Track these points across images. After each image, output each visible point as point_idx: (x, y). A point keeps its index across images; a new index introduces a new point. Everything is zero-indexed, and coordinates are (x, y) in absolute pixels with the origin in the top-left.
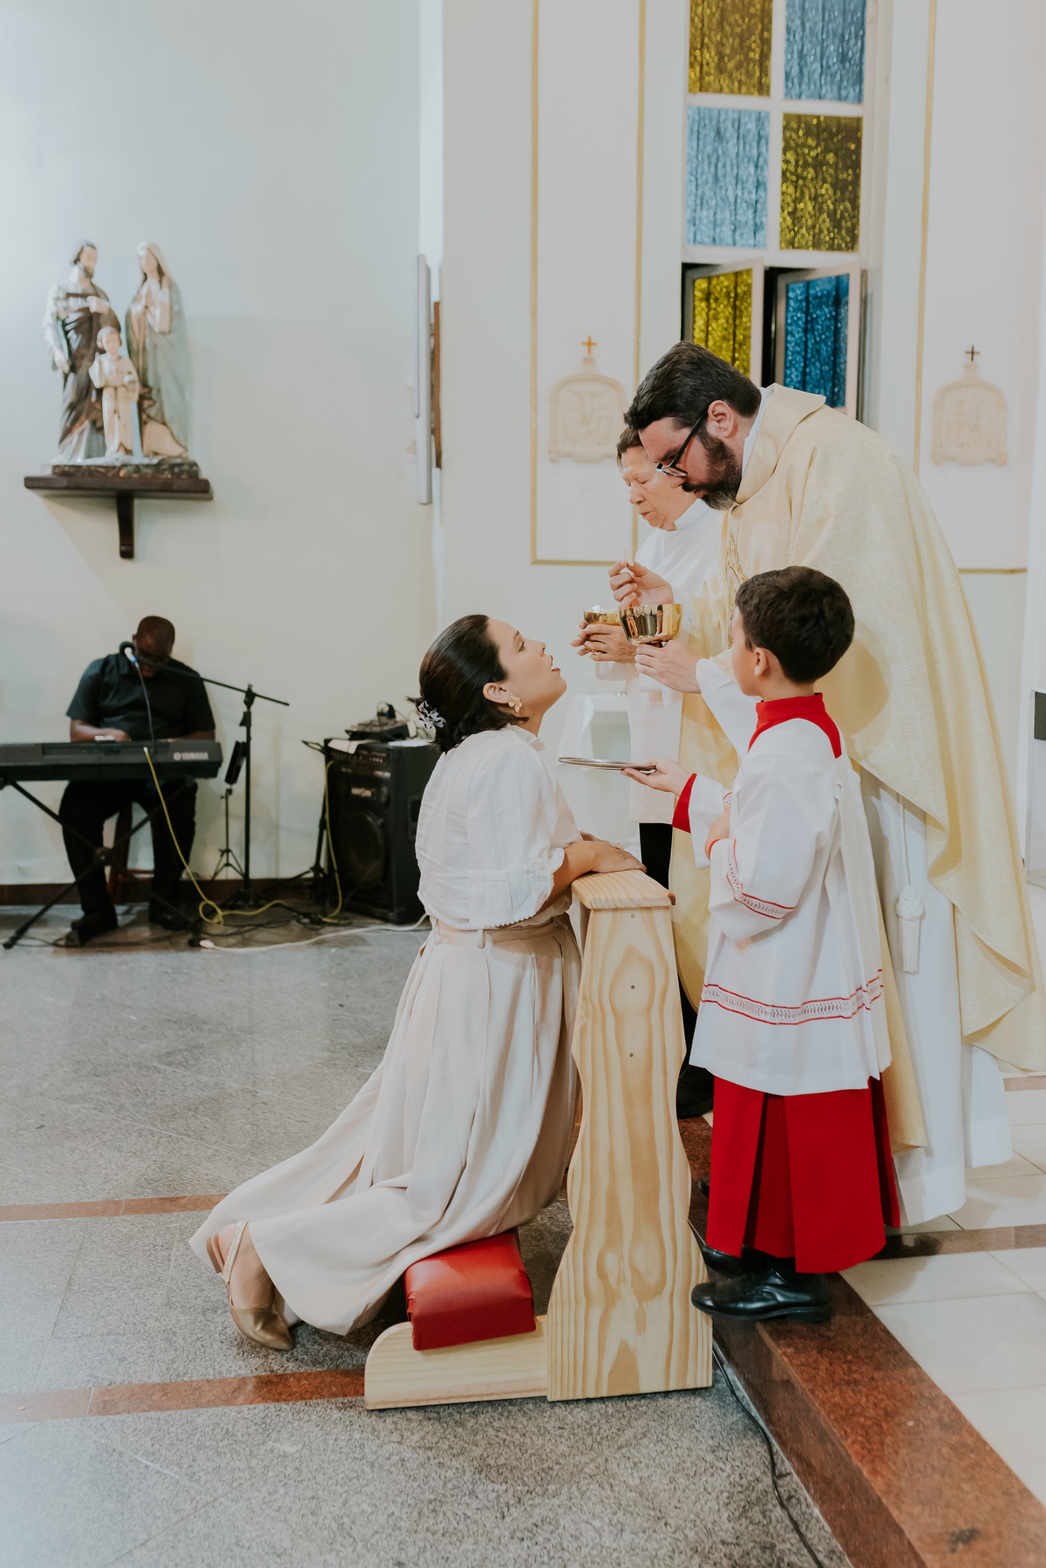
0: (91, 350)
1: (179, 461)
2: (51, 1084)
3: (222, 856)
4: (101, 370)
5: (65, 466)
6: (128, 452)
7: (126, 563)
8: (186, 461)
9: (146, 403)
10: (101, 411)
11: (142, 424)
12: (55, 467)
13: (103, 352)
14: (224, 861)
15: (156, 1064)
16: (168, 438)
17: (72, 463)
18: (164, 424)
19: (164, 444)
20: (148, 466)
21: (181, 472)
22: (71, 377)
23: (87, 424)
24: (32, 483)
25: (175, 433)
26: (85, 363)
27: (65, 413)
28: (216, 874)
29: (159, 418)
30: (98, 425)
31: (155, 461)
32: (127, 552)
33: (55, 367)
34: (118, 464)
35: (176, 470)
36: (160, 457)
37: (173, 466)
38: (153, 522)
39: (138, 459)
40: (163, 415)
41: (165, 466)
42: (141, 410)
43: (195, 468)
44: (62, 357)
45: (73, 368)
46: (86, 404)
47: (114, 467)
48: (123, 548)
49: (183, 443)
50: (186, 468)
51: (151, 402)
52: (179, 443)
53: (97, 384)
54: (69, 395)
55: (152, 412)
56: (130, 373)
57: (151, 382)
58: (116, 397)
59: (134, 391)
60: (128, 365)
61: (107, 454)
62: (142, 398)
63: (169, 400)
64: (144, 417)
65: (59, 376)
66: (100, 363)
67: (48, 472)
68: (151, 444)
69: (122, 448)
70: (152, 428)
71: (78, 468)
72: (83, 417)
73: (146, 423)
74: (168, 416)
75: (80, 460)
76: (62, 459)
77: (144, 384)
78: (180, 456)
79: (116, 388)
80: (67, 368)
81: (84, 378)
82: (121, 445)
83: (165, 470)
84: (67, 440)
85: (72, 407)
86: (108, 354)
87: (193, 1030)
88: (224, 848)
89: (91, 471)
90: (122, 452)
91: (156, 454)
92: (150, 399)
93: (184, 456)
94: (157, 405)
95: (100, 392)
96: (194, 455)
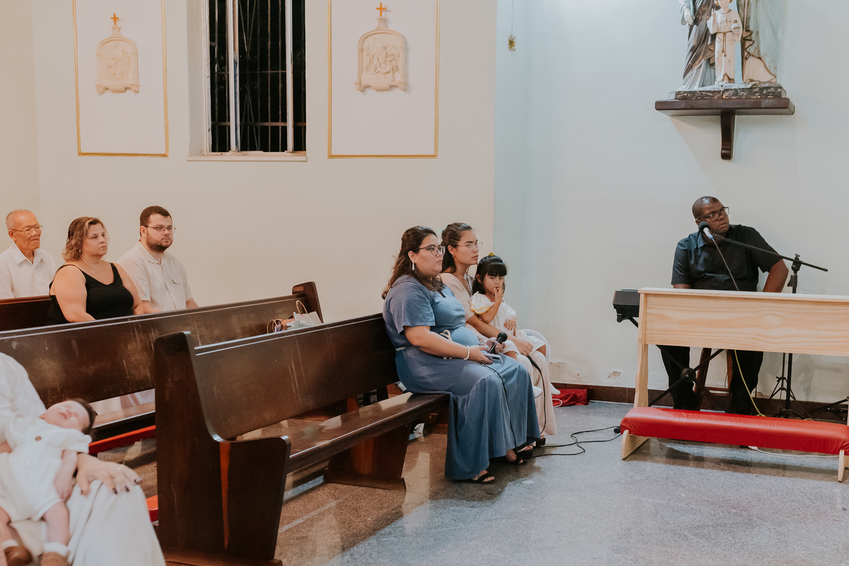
0: (711, 6)
1: (767, 85)
2: (608, 536)
3: (778, 381)
4: (716, 21)
5: (685, 92)
6: (731, 80)
7: (726, 162)
8: (773, 85)
9: (748, 43)
10: (714, 51)
11: (744, 59)
12: (678, 93)
13: (718, 8)
14: (780, 386)
15: (686, 533)
16: (762, 68)
17: (691, 90)
18: (760, 58)
19: (758, 73)
20: (743, 90)
21: (768, 94)
22: (695, 26)
23: (703, 62)
24: (661, 106)
25: (767, 65)
26: (705, 16)
27: (689, 53)
28: (773, 395)
29: (756, 54)
30: (711, 62)
31: (749, 86)
32: (727, 156)
33: (683, 22)
34: (722, 89)
35: (765, 92)
36: (754, 83)
37: (762, 89)
38: (747, 132)
39: (739, 85)
40: (759, 51)
41: (757, 90)
42: (743, 49)
43: (779, 90)
44: (689, 14)
45: (696, 22)
46: (704, 46)
47: (719, 92)
48: (724, 152)
49: (773, 73)
50: (772, 90)
51: (751, 43)
52: (769, 72)
53: (712, 31)
54: (693, 42)
55: (751, 50)
56: (736, 22)
57: (751, 28)
58: (724, 40)
59: (738, 35)
60: (735, 15)
61: (716, 82)
62: (744, 40)
63: (764, 42)
64: (746, 54)
65: (687, 28)
66: (714, 15)
67: (672, 98)
68: (749, 73)
69: (726, 78)
70: (751, 62)
71: (694, 93)
72: (701, 57)
73: (747, 59)
74: (762, 54)
75: (696, 88)
76: (683, 88)
77: (746, 28)
78: (770, 82)
79: (724, 34)
80: (691, 22)
81: (703, 29)
82: (726, 75)
83: (756, 92)
84: (689, 74)
85: (693, 50)
86: (721, 10)
87: (723, 512)
88: (780, 376)
89: (702, 95)
90: (726, 80)
91: (751, 80)
92: (751, 40)
93: (773, 81)
94: (755, 44)
95: (714, 36)
96: (781, 81)
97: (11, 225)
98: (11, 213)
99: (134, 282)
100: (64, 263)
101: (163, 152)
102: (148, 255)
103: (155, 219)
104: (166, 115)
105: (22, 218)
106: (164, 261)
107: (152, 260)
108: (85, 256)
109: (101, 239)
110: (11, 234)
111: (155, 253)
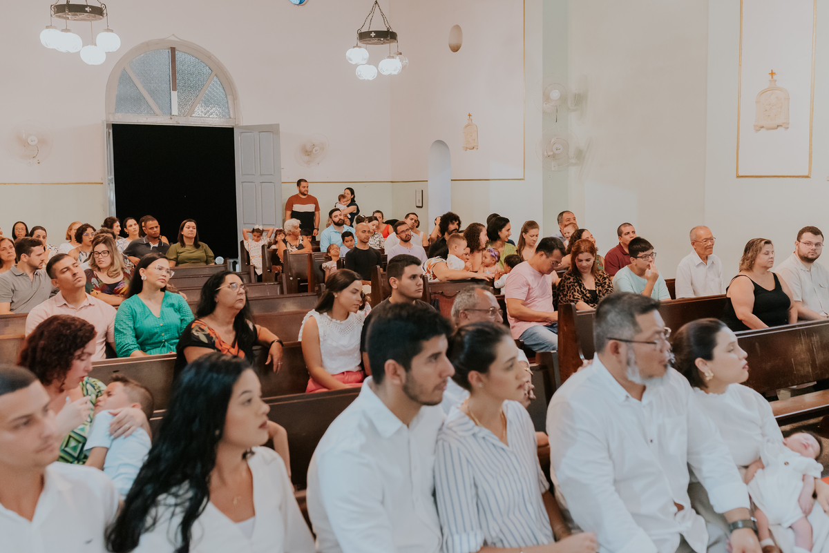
97: (694, 237)
98: (694, 229)
99: (791, 288)
100: (738, 273)
101: (807, 174)
102: (801, 265)
103: (808, 236)
104: (811, 145)
105: (702, 232)
106: (813, 269)
107: (804, 268)
108: (756, 269)
109: (771, 256)
110: (693, 244)
111: (806, 264)
